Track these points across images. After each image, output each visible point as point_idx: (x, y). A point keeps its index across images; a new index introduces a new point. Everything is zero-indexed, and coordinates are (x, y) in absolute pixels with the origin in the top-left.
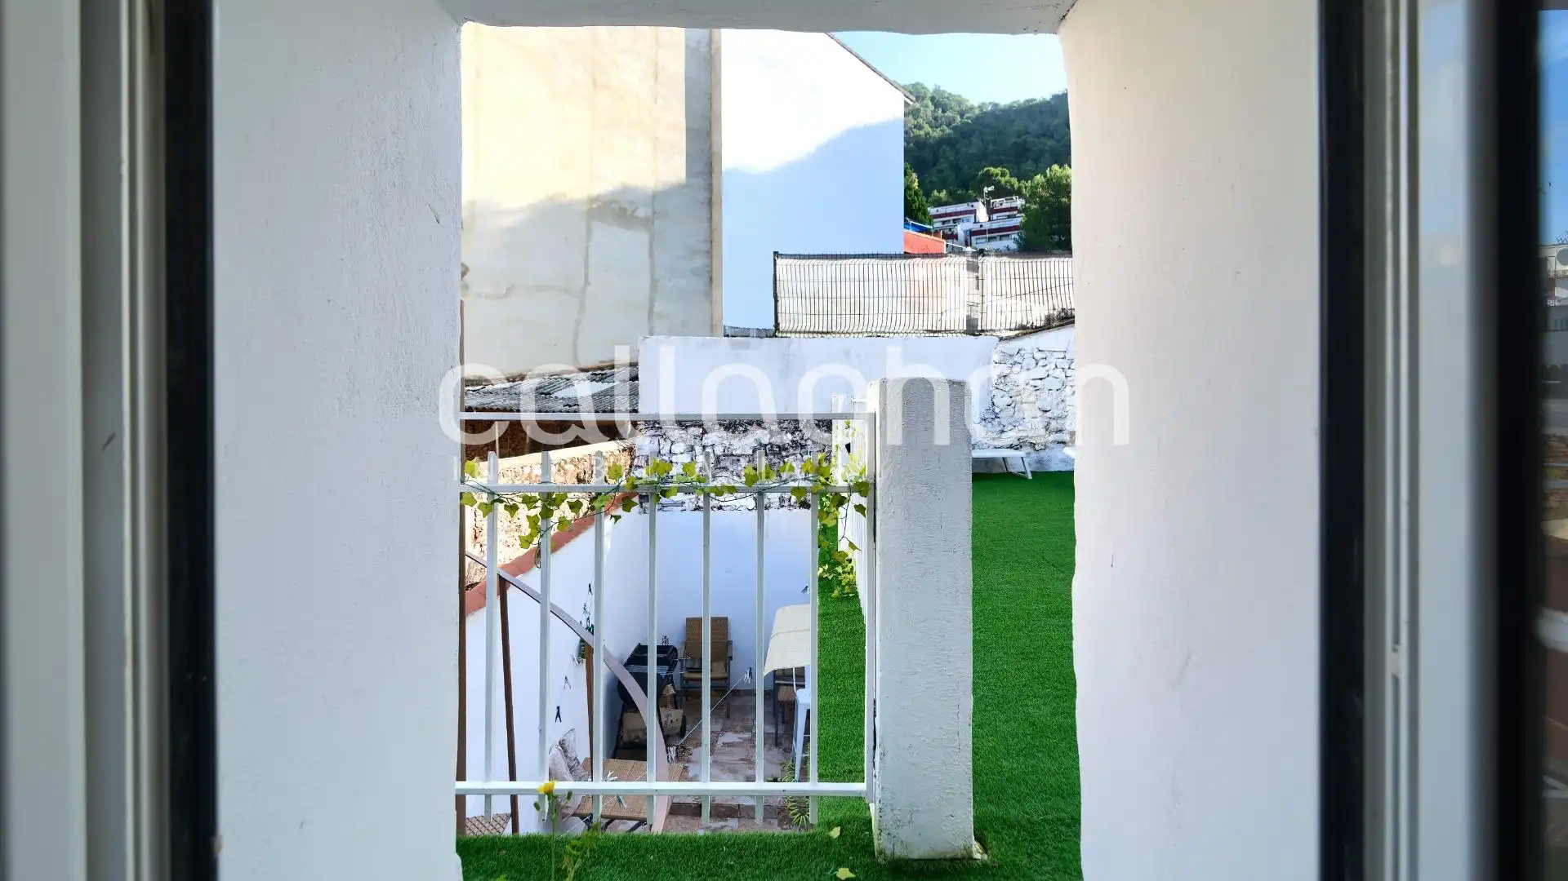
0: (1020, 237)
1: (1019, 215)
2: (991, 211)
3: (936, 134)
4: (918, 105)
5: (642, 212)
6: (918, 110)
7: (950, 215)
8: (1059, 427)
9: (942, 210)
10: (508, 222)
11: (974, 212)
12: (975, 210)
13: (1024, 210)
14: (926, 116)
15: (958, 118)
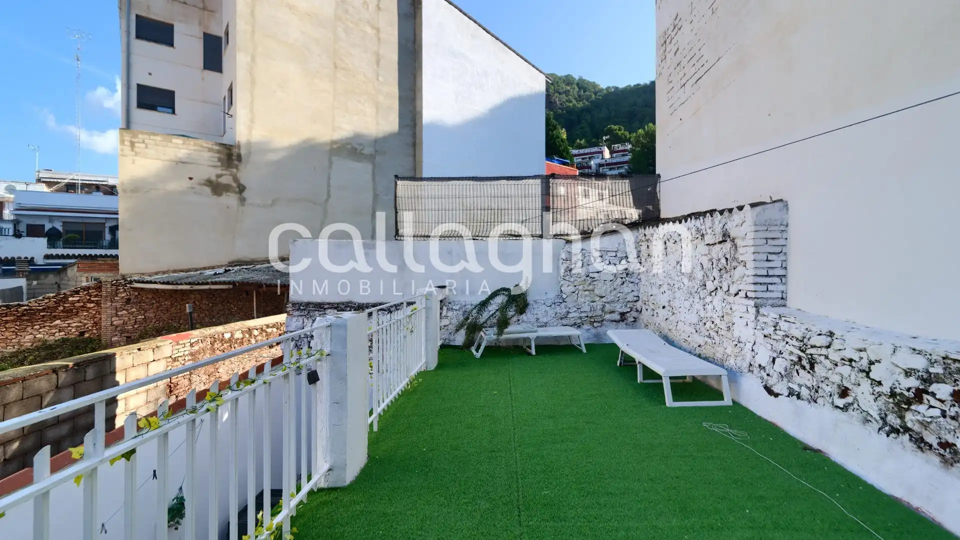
0: (629, 168)
1: (629, 154)
2: (611, 153)
3: (580, 105)
4: (569, 88)
5: (368, 151)
6: (569, 91)
7: (587, 154)
8: (612, 309)
9: (582, 151)
10: (273, 157)
11: (602, 152)
12: (602, 151)
13: (631, 151)
14: (574, 94)
15: (593, 96)
